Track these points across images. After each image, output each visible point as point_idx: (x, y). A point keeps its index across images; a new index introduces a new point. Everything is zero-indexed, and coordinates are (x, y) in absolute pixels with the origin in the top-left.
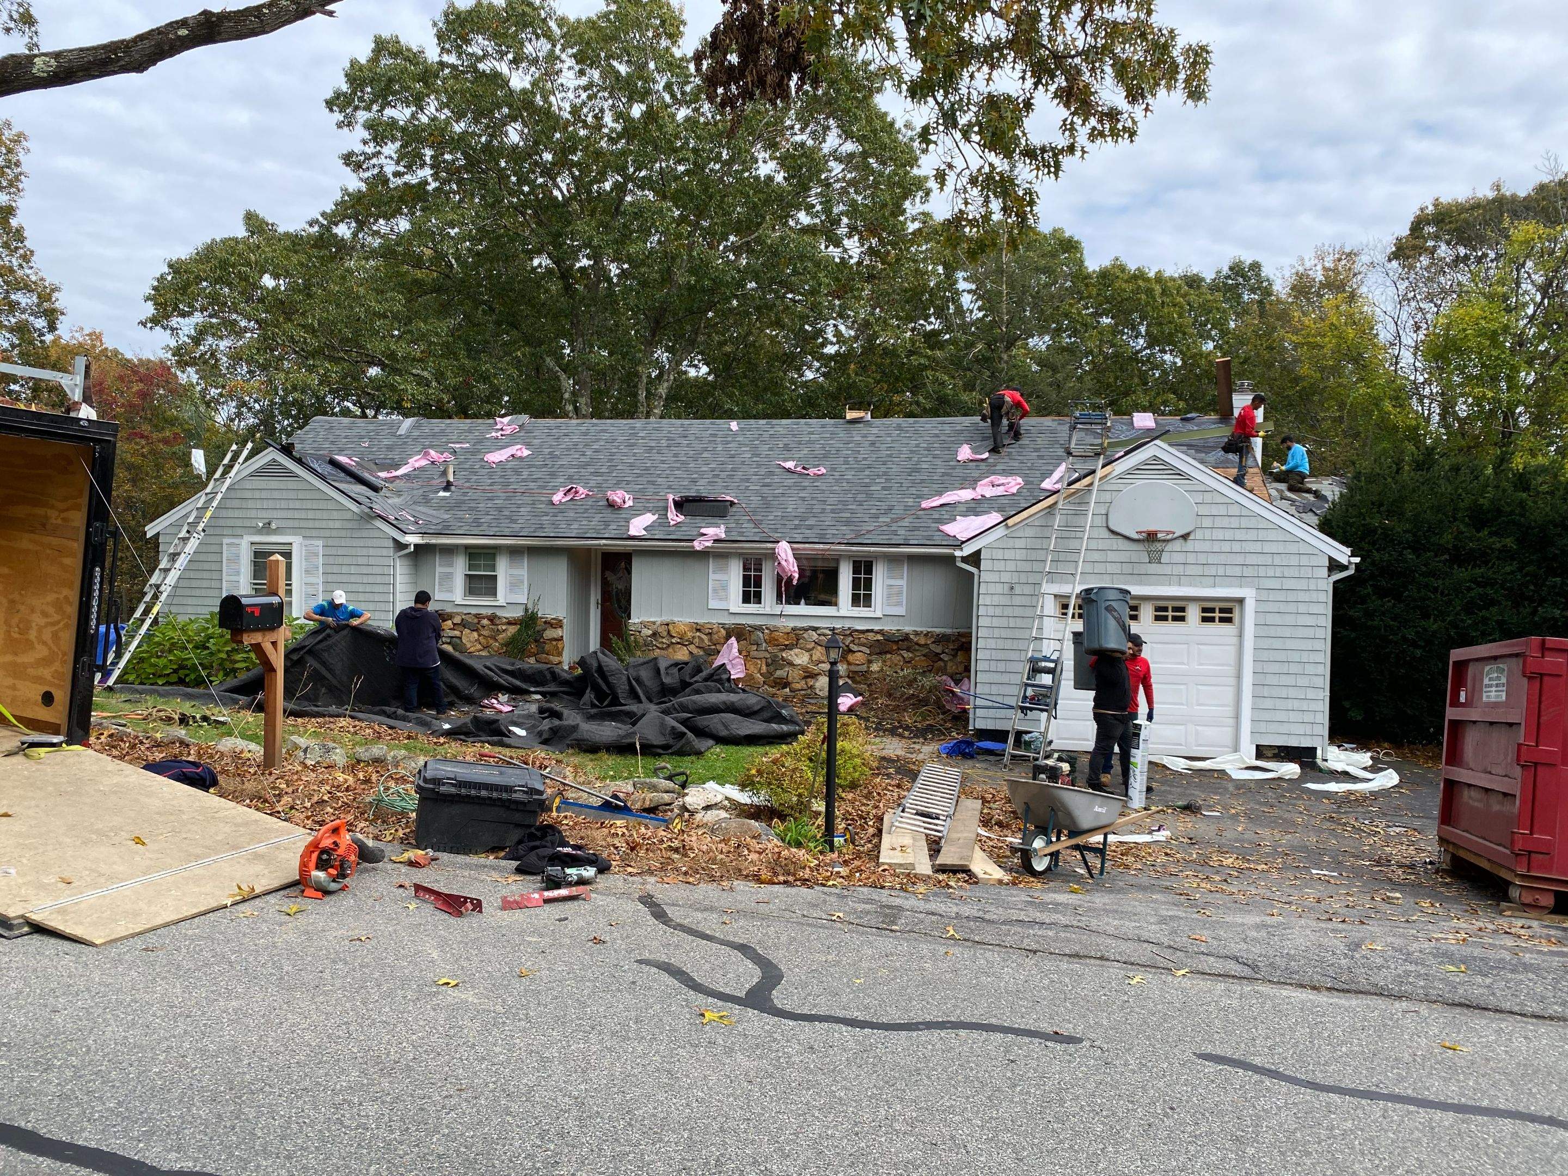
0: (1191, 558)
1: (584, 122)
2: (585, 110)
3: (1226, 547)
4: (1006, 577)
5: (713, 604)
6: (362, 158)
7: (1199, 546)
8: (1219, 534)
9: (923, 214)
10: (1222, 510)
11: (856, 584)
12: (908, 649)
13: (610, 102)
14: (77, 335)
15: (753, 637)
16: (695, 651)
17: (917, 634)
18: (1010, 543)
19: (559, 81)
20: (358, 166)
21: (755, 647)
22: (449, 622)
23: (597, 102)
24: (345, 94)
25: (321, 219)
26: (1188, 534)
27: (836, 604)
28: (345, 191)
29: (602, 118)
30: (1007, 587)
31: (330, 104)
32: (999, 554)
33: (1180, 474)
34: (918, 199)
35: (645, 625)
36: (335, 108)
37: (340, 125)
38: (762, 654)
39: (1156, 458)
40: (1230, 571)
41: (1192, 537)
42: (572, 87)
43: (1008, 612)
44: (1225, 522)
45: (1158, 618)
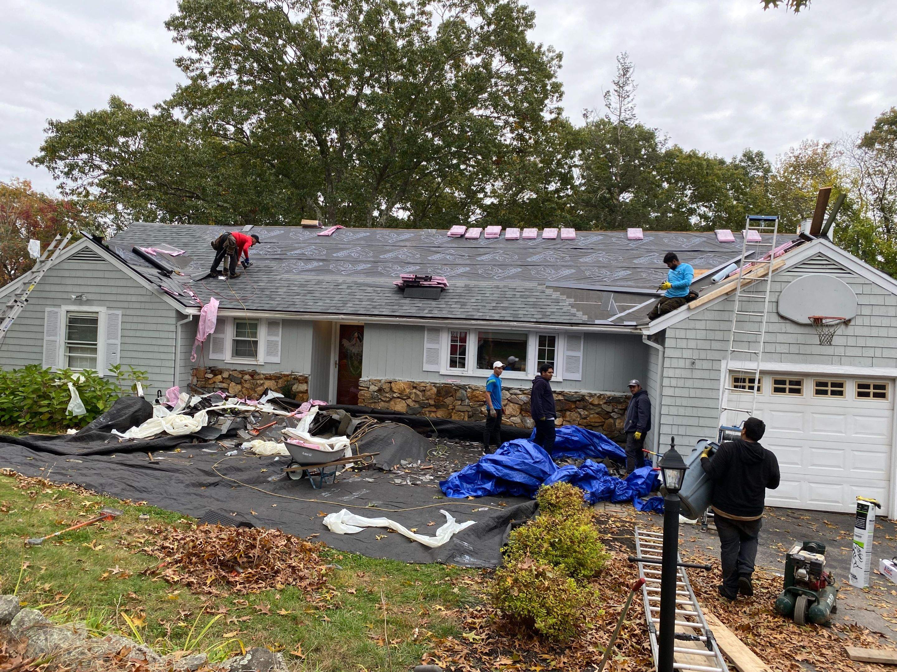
0: (851, 341)
1: (337, 47)
2: (337, 40)
3: (883, 332)
4: (687, 354)
5: (426, 367)
6: (189, 62)
7: (859, 331)
8: (876, 321)
9: (558, 108)
10: (879, 300)
11: (541, 355)
12: (584, 408)
13: (354, 35)
14: (15, 183)
15: (458, 394)
16: (412, 404)
17: (591, 396)
18: (692, 324)
19: (321, 18)
20: (187, 68)
21: (459, 402)
22: (219, 377)
23: (346, 35)
24: (177, 18)
25: (162, 104)
26: (850, 320)
27: (524, 370)
28: (179, 87)
29: (348, 46)
30: (688, 362)
31: (168, 25)
32: (682, 334)
33: (842, 269)
34: (555, 98)
35: (373, 382)
36: (171, 28)
37: (175, 40)
38: (465, 409)
39: (820, 254)
40: (886, 353)
41: (852, 323)
42: (329, 21)
43: (689, 383)
44: (882, 311)
45: (818, 392)
